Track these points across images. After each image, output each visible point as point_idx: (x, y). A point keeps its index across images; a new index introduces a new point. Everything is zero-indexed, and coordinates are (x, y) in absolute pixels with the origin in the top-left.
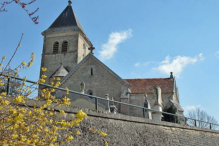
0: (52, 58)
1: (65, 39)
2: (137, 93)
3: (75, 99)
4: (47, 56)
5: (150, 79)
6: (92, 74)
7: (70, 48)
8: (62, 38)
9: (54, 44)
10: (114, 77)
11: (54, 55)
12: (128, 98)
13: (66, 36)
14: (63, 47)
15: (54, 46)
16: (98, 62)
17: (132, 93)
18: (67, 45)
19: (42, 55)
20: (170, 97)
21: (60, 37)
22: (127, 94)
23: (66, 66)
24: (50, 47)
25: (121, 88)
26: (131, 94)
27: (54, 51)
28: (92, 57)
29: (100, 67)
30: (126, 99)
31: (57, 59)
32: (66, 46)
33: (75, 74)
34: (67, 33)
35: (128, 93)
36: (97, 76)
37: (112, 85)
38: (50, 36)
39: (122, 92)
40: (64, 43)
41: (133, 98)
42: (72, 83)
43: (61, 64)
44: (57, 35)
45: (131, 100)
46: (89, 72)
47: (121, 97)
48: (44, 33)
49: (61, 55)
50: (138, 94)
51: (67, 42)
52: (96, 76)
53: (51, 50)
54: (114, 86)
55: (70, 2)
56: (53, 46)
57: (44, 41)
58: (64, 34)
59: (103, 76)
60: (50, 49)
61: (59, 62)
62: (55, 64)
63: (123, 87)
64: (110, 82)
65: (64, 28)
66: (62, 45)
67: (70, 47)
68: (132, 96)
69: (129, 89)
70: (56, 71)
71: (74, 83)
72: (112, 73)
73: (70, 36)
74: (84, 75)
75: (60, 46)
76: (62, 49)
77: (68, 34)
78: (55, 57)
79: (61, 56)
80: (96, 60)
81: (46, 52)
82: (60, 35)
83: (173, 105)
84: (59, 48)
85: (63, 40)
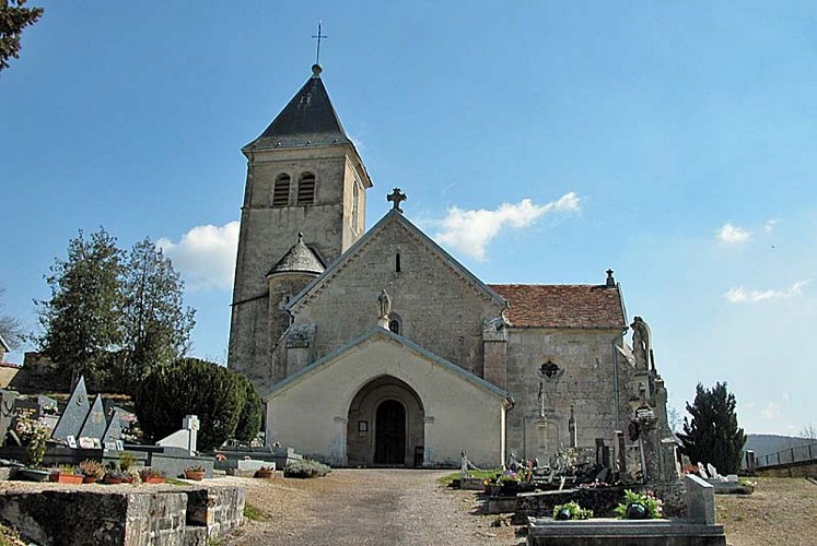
0: (270, 217)
1: (309, 168)
2: (529, 327)
3: (364, 341)
4: (258, 211)
6: (398, 269)
7: (323, 193)
8: (299, 163)
9: (276, 181)
10: (463, 279)
11: (276, 211)
12: (504, 341)
13: (312, 158)
14: (300, 189)
15: (276, 185)
16: (416, 236)
17: (514, 327)
18: (313, 183)
19: (242, 209)
20: (615, 339)
21: (292, 162)
22: (499, 329)
23: (311, 241)
24: (266, 186)
25: (482, 310)
26: (510, 330)
27: (275, 200)
28: (399, 220)
29: (422, 250)
30: (500, 344)
31: (284, 220)
32: (311, 186)
33: (352, 266)
34: (313, 152)
35: (502, 326)
36: (414, 275)
37: (456, 301)
38: (265, 158)
39: (486, 322)
40: (305, 178)
41: (516, 339)
42: (343, 292)
43: (300, 236)
44: (285, 157)
45: (510, 345)
46: (391, 263)
47: (486, 336)
48: (250, 150)
50: (529, 330)
51: (313, 177)
52: (412, 275)
53: (268, 196)
54: (462, 305)
55: (316, 68)
56: (273, 186)
57: (249, 170)
58: (306, 155)
59: (429, 275)
60: (267, 193)
61: (291, 228)
62: (279, 236)
63: (487, 310)
65: (303, 138)
66: (300, 184)
67: (321, 190)
68: (514, 333)
70: (287, 255)
71: (348, 292)
72: (457, 269)
73: (322, 160)
74: (376, 270)
75: (294, 186)
76: (300, 194)
77: (317, 153)
78: (278, 214)
79: (295, 213)
80: (410, 230)
81: (254, 202)
82: (295, 155)
83: (626, 361)
84: (291, 191)
85: (303, 170)
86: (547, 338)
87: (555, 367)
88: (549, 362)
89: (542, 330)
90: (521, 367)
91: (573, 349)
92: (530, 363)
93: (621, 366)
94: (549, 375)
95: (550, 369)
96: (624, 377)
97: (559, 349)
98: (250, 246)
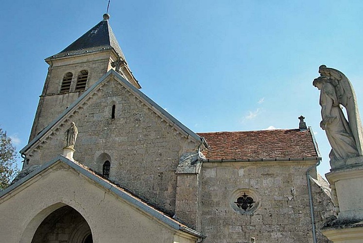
0: (56, 101)
1: (85, 67)
2: (222, 161)
4: (50, 97)
5: (252, 132)
6: (113, 117)
7: (92, 82)
8: (80, 65)
9: (64, 77)
10: (164, 121)
11: (61, 96)
12: (196, 174)
13: (88, 62)
14: (78, 82)
15: (64, 80)
16: (128, 89)
17: (208, 161)
18: (87, 77)
19: (40, 96)
20: (308, 171)
21: (75, 65)
22: (193, 163)
24: (57, 81)
25: (181, 148)
26: (205, 164)
27: (61, 90)
28: (116, 78)
29: (132, 99)
30: (192, 177)
31: (65, 102)
32: (85, 79)
33: (76, 117)
35: (197, 160)
36: (124, 121)
37: (157, 140)
38: (59, 64)
39: (182, 158)
40: (83, 74)
41: (211, 173)
44: (72, 62)
45: (205, 179)
46: (108, 113)
47: (179, 170)
49: (73, 95)
50: (223, 164)
51: (87, 73)
52: (122, 121)
53: (58, 87)
54: (164, 144)
55: (106, 16)
56: (62, 80)
57: (48, 72)
58: (85, 59)
59: (137, 120)
60: (57, 85)
63: (185, 147)
64: (153, 135)
66: (79, 78)
67: (92, 80)
68: (208, 168)
69: (199, 152)
72: (159, 113)
73: (94, 62)
74: (95, 119)
75: (74, 80)
76: (78, 85)
77: (91, 57)
78: (62, 98)
79: (72, 97)
81: (48, 92)
82: (78, 60)
83: (321, 191)
84: (72, 83)
85: (81, 69)
86: (241, 172)
87: (251, 201)
88: (245, 196)
89: (236, 164)
90: (215, 200)
91: (267, 182)
92: (225, 196)
93: (317, 197)
94: (245, 208)
95: (245, 202)
96: (320, 209)
97: (253, 182)
98: (41, 120)
